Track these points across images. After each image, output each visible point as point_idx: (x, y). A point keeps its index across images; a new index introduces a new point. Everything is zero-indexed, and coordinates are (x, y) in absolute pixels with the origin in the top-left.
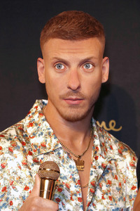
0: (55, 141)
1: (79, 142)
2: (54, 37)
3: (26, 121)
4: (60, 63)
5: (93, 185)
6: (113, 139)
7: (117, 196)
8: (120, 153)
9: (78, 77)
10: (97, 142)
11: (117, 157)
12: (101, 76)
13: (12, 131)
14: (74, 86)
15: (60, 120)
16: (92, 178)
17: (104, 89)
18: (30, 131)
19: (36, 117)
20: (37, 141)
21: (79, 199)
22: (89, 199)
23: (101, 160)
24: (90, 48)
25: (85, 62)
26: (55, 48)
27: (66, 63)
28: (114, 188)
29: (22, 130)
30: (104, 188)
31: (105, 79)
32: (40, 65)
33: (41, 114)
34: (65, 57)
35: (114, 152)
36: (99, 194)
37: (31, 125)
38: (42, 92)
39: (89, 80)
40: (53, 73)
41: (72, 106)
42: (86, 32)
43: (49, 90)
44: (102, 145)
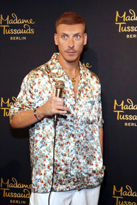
0: (62, 71)
1: (73, 72)
2: (62, 23)
3: (49, 63)
4: (65, 35)
5: (80, 91)
6: (88, 71)
7: (90, 96)
8: (92, 77)
9: (73, 42)
10: (81, 72)
11: (90, 79)
12: (83, 42)
13: (43, 67)
14: (71, 46)
15: (65, 62)
16: (79, 88)
17: (85, 48)
18: (51, 67)
19: (54, 61)
20: (54, 71)
21: (74, 97)
22: (78, 97)
23: (83, 80)
24: (78, 28)
25: (76, 35)
26: (63, 28)
27: (67, 35)
28: (88, 92)
29: (47, 66)
30: (85, 92)
31: (85, 43)
32: (55, 37)
33: (56, 59)
34: (67, 32)
35: (89, 77)
36: (82, 95)
37: (52, 64)
38: (56, 49)
39: (79, 43)
40: (61, 40)
41: (70, 55)
42: (77, 21)
43: (60, 48)
44: (84, 73)
